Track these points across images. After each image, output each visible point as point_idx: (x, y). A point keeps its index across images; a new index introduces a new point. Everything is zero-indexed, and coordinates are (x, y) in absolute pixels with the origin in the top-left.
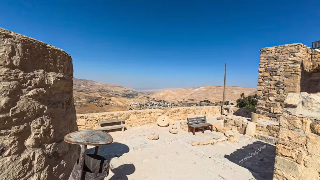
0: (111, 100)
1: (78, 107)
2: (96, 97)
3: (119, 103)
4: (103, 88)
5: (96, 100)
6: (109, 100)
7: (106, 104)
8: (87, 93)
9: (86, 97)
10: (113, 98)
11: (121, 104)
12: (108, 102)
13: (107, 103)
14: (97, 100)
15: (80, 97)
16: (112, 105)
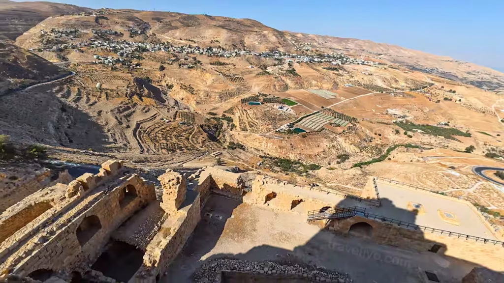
0: (454, 92)
1: (400, 96)
2: (423, 83)
3: (473, 101)
4: (419, 63)
5: (423, 88)
6: (450, 91)
7: (446, 99)
8: (405, 73)
9: (406, 80)
10: (458, 89)
11: (480, 105)
12: (449, 95)
13: (448, 97)
14: (426, 87)
15: (397, 79)
16: (458, 102)
